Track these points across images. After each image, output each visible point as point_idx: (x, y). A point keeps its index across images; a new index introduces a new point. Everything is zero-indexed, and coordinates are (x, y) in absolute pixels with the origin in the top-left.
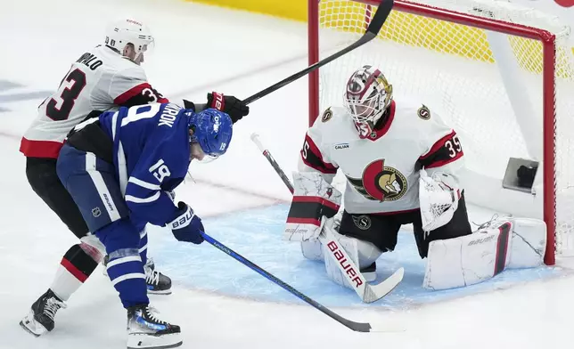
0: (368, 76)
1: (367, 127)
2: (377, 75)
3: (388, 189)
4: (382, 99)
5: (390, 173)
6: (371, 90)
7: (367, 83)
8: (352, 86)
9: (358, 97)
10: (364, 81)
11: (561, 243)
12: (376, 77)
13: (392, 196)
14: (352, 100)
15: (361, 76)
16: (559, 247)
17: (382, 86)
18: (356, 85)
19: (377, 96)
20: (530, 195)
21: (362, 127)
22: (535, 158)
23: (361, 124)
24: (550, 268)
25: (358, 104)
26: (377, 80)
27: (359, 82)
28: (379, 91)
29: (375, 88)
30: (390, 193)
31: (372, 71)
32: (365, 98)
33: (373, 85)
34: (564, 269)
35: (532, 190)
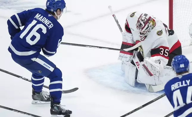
0: (146, 20)
1: (144, 38)
6: (147, 26)
8: (139, 24)
9: (141, 29)
10: (144, 23)
12: (149, 20)
14: (139, 30)
15: (143, 20)
17: (151, 24)
18: (141, 24)
19: (149, 28)
23: (141, 37)
27: (142, 23)
28: (150, 26)
31: (147, 17)
32: (144, 30)
33: (148, 24)
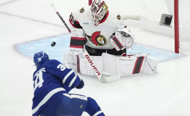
0: (100, 4)
1: (98, 22)
2: (103, 3)
3: (100, 42)
4: (104, 12)
5: (102, 37)
7: (100, 7)
8: (94, 7)
9: (96, 12)
10: (98, 6)
11: (181, 45)
13: (101, 45)
14: (94, 13)
15: (97, 4)
16: (180, 46)
17: (105, 7)
19: (103, 11)
20: (170, 27)
21: (96, 22)
22: (171, 14)
23: (96, 21)
24: (177, 54)
25: (96, 15)
26: (103, 5)
28: (104, 10)
29: (102, 8)
30: (100, 44)
31: (101, 2)
32: (98, 13)
34: (182, 54)
35: (170, 26)
